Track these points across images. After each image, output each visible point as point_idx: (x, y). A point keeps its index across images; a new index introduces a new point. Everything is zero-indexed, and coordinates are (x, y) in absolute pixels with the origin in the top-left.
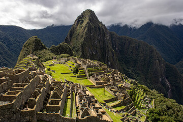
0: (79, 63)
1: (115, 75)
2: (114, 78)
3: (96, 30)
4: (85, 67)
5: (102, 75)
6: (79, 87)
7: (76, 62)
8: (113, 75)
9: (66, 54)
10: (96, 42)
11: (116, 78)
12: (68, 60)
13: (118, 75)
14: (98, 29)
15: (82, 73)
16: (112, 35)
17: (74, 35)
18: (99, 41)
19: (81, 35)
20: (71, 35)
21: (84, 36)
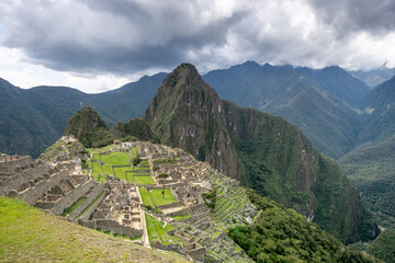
3: (197, 97)
8: (193, 170)
10: (197, 117)
14: (200, 95)
15: (145, 166)
16: (226, 106)
17: (160, 105)
18: (202, 114)
19: (171, 104)
20: (156, 104)
21: (176, 106)
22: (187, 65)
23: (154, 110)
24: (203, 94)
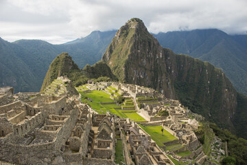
0: (125, 89)
1: (176, 108)
2: (175, 112)
3: (144, 45)
4: (133, 95)
5: (158, 107)
6: (128, 122)
7: (120, 88)
8: (174, 108)
9: (105, 78)
10: (145, 61)
11: (177, 112)
12: (109, 85)
13: (180, 109)
14: (147, 44)
15: (130, 104)
16: (166, 53)
17: (115, 52)
18: (149, 60)
19: (124, 51)
20: (111, 51)
21: (129, 53)
22: (136, 19)
23: (110, 56)
24: (149, 43)
